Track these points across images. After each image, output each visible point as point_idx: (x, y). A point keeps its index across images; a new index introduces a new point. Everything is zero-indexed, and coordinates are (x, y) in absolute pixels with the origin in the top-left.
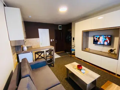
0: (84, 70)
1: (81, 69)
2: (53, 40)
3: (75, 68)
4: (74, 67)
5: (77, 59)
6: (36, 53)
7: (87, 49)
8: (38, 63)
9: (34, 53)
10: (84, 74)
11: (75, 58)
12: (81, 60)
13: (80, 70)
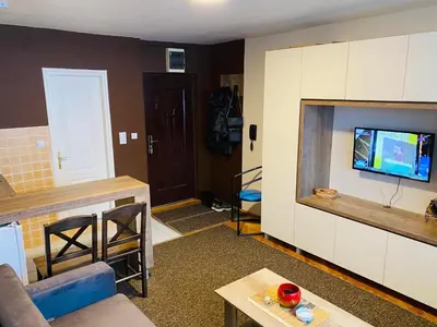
0: (311, 306)
1: (293, 302)
2: (134, 136)
3: (268, 299)
4: (260, 297)
5: (271, 244)
6: (49, 230)
7: (322, 194)
8: (73, 286)
9: (42, 230)
10: (310, 325)
11: (259, 238)
12: (293, 248)
13: (293, 308)
